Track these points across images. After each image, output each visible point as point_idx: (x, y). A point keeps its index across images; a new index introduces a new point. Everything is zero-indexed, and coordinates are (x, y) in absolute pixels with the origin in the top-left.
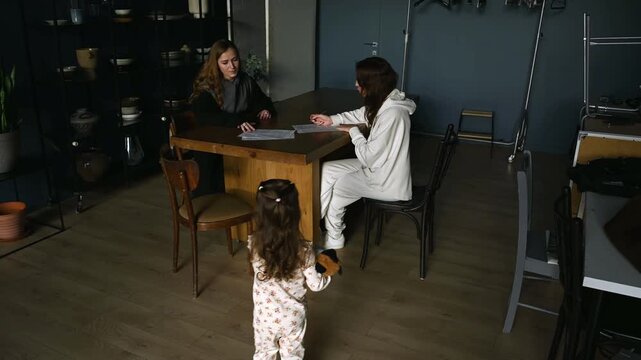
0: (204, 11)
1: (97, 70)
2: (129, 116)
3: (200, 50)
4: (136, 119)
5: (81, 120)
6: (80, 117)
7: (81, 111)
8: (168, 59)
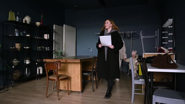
0: (48, 38)
1: (20, 49)
2: (28, 62)
3: (47, 48)
4: (30, 63)
5: (15, 62)
6: (15, 61)
7: (15, 59)
8: (39, 49)
